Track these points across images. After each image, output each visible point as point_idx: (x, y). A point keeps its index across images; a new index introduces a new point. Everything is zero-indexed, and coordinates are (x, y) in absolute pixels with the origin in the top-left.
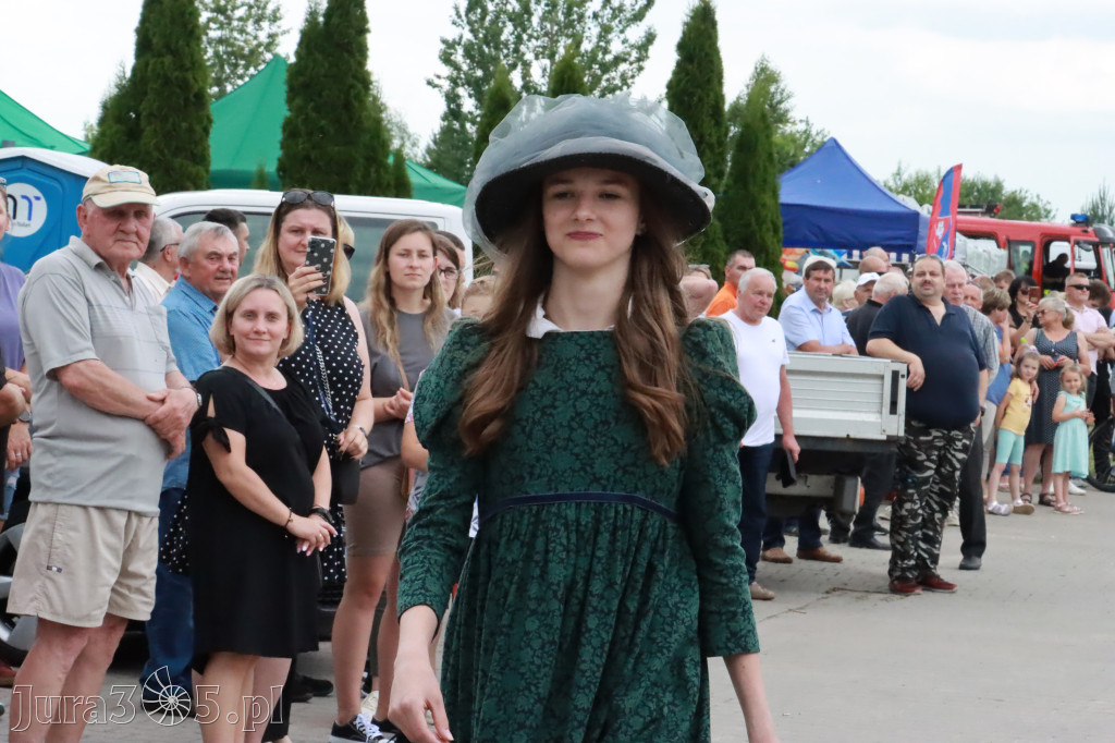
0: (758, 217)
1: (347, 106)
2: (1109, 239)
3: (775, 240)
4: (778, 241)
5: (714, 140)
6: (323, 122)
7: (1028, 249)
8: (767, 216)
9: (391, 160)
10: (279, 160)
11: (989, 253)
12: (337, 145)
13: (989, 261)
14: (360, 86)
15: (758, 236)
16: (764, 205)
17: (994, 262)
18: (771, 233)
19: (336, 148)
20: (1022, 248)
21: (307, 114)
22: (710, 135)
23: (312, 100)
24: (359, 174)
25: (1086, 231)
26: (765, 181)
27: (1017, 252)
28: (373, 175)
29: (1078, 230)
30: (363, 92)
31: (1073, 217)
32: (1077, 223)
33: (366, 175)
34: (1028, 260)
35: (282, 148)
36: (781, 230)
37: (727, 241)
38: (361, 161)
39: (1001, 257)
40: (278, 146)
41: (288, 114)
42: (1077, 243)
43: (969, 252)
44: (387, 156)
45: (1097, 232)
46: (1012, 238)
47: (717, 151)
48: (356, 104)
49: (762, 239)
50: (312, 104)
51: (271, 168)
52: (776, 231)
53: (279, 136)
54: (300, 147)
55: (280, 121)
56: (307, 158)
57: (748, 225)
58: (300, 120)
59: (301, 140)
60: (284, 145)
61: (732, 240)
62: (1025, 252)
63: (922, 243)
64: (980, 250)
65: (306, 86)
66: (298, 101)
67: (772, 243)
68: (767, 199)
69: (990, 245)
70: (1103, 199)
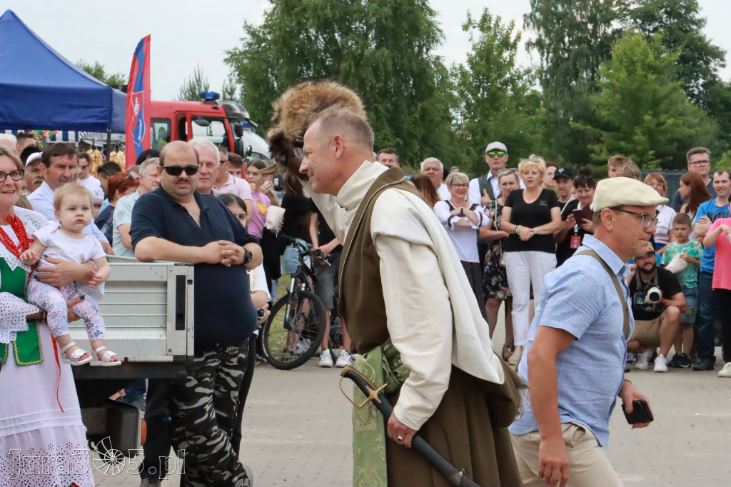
70: (198, 81)
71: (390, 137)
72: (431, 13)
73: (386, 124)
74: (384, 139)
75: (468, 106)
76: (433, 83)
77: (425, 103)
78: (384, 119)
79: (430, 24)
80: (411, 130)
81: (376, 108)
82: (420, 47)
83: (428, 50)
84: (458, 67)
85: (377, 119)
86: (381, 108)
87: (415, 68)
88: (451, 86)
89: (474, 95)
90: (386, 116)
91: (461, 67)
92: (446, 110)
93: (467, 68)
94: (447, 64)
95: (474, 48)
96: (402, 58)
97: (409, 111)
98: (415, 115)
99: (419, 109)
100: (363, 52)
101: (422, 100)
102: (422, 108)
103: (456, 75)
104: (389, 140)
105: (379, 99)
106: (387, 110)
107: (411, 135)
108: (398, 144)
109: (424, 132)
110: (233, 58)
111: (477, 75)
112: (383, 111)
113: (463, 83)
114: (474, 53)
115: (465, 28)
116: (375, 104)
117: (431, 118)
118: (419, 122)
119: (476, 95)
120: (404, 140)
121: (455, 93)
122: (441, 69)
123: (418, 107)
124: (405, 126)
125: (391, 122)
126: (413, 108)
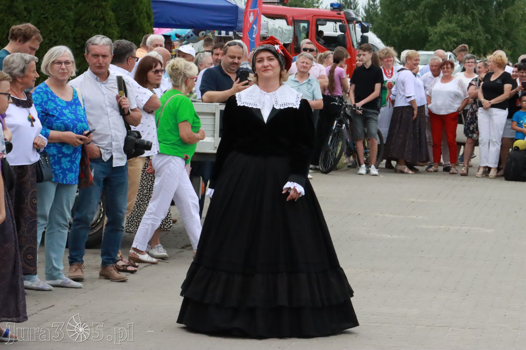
0: (137, 10)
2: (353, 18)
3: (149, 24)
4: (151, 25)
7: (306, 25)
8: (143, 9)
11: (282, 29)
13: (282, 32)
15: (138, 23)
17: (286, 34)
18: (146, 20)
20: (302, 25)
25: (340, 14)
27: (299, 26)
29: (335, 13)
31: (332, 5)
32: (334, 8)
34: (306, 32)
36: (153, 18)
37: (118, 25)
39: (290, 31)
43: (270, 28)
45: (347, 14)
46: (295, 19)
49: (141, 23)
52: (149, 18)
57: (131, 15)
61: (121, 24)
62: (304, 27)
63: (240, 25)
64: (277, 26)
67: (147, 26)
69: (282, 23)
71: (481, 33)
73: (479, 24)
74: (477, 35)
77: (508, 10)
78: (478, 20)
80: (497, 29)
81: (472, 12)
85: (473, 20)
86: (476, 12)
90: (481, 21)
97: (496, 14)
98: (500, 18)
99: (504, 14)
101: (506, 7)
102: (506, 14)
104: (480, 35)
105: (474, 6)
106: (480, 14)
107: (497, 32)
108: (487, 38)
109: (506, 30)
112: (477, 15)
116: (472, 10)
117: (512, 20)
118: (504, 23)
120: (491, 35)
123: (503, 12)
124: (493, 26)
125: (483, 23)
126: (499, 13)
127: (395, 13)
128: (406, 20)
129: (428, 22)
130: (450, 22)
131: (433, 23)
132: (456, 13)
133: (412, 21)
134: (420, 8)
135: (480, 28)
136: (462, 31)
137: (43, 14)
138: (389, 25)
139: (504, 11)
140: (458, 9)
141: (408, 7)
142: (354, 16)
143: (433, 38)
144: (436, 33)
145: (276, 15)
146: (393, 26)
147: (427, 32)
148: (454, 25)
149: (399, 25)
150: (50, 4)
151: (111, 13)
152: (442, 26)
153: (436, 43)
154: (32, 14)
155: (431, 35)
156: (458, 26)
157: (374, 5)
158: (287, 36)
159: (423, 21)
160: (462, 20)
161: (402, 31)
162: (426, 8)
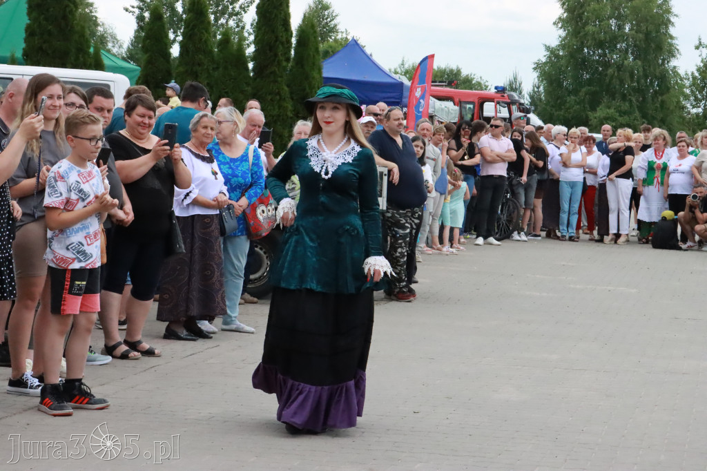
0: (310, 85)
1: (65, 17)
2: (516, 100)
5: (284, 39)
6: (50, 27)
7: (471, 106)
9: (92, 50)
10: (23, 49)
11: (448, 109)
12: (59, 41)
13: (448, 113)
14: (72, 5)
16: (313, 78)
17: (452, 113)
19: (59, 43)
20: (468, 106)
21: (40, 22)
22: (282, 36)
23: (43, 14)
24: (72, 58)
25: (503, 96)
26: (314, 64)
27: (465, 108)
28: (82, 59)
29: (499, 95)
30: (74, 9)
31: (496, 88)
32: (498, 91)
33: (77, 58)
34: (471, 112)
35: (25, 42)
37: (292, 99)
38: (73, 50)
39: (456, 111)
40: (23, 41)
41: (28, 22)
42: (498, 103)
43: (436, 107)
44: (89, 48)
45: (509, 97)
46: (462, 100)
47: (286, 46)
48: (70, 16)
50: (43, 16)
51: (19, 54)
53: (24, 35)
54: (36, 42)
55: (24, 26)
56: (41, 48)
57: (304, 90)
58: (35, 25)
59: (36, 38)
60: (26, 41)
62: (470, 108)
63: (405, 100)
64: (443, 106)
65: (39, 6)
66: (34, 14)
68: (315, 74)
69: (450, 104)
70: (515, 79)
72: (672, 37)
73: (636, 110)
74: (634, 120)
75: (696, 99)
76: (670, 83)
77: (664, 97)
78: (635, 106)
79: (671, 45)
81: (630, 99)
82: (663, 60)
83: (668, 62)
84: (690, 74)
85: (630, 106)
86: (634, 99)
87: (657, 74)
88: (684, 86)
89: (701, 92)
90: (638, 107)
91: (693, 73)
92: (679, 102)
93: (697, 74)
94: (682, 72)
95: (702, 61)
96: (649, 67)
97: (653, 100)
98: (656, 105)
100: (623, 62)
101: (662, 94)
103: (688, 79)
104: (637, 120)
106: (638, 101)
110: (538, 66)
111: (703, 80)
112: (635, 102)
113: (693, 84)
114: (702, 65)
115: (697, 48)
116: (630, 97)
117: (667, 107)
118: (659, 109)
119: (702, 93)
121: (688, 91)
122: (676, 74)
123: (659, 100)
124: (650, 112)
125: (641, 109)
126: (655, 100)
127: (558, 99)
128: (568, 105)
129: (588, 106)
130: (609, 108)
131: (593, 109)
132: (614, 100)
133: (573, 107)
134: (581, 94)
135: (637, 114)
136: (620, 116)
137: (224, 89)
138: (551, 110)
139: (660, 98)
140: (617, 95)
141: (570, 93)
142: (517, 98)
143: (594, 122)
144: (596, 118)
145: (443, 96)
146: (556, 111)
147: (587, 117)
148: (612, 110)
149: (560, 109)
150: (230, 80)
151: (286, 88)
152: (601, 112)
153: (596, 127)
154: (214, 89)
155: (591, 120)
156: (616, 112)
157: (538, 92)
158: (453, 115)
159: (584, 107)
160: (620, 106)
161: (564, 116)
162: (586, 94)
